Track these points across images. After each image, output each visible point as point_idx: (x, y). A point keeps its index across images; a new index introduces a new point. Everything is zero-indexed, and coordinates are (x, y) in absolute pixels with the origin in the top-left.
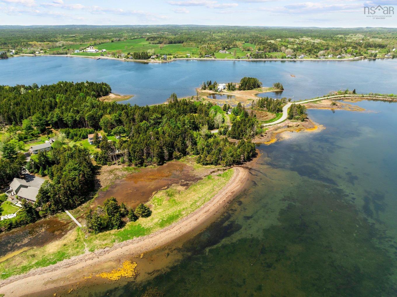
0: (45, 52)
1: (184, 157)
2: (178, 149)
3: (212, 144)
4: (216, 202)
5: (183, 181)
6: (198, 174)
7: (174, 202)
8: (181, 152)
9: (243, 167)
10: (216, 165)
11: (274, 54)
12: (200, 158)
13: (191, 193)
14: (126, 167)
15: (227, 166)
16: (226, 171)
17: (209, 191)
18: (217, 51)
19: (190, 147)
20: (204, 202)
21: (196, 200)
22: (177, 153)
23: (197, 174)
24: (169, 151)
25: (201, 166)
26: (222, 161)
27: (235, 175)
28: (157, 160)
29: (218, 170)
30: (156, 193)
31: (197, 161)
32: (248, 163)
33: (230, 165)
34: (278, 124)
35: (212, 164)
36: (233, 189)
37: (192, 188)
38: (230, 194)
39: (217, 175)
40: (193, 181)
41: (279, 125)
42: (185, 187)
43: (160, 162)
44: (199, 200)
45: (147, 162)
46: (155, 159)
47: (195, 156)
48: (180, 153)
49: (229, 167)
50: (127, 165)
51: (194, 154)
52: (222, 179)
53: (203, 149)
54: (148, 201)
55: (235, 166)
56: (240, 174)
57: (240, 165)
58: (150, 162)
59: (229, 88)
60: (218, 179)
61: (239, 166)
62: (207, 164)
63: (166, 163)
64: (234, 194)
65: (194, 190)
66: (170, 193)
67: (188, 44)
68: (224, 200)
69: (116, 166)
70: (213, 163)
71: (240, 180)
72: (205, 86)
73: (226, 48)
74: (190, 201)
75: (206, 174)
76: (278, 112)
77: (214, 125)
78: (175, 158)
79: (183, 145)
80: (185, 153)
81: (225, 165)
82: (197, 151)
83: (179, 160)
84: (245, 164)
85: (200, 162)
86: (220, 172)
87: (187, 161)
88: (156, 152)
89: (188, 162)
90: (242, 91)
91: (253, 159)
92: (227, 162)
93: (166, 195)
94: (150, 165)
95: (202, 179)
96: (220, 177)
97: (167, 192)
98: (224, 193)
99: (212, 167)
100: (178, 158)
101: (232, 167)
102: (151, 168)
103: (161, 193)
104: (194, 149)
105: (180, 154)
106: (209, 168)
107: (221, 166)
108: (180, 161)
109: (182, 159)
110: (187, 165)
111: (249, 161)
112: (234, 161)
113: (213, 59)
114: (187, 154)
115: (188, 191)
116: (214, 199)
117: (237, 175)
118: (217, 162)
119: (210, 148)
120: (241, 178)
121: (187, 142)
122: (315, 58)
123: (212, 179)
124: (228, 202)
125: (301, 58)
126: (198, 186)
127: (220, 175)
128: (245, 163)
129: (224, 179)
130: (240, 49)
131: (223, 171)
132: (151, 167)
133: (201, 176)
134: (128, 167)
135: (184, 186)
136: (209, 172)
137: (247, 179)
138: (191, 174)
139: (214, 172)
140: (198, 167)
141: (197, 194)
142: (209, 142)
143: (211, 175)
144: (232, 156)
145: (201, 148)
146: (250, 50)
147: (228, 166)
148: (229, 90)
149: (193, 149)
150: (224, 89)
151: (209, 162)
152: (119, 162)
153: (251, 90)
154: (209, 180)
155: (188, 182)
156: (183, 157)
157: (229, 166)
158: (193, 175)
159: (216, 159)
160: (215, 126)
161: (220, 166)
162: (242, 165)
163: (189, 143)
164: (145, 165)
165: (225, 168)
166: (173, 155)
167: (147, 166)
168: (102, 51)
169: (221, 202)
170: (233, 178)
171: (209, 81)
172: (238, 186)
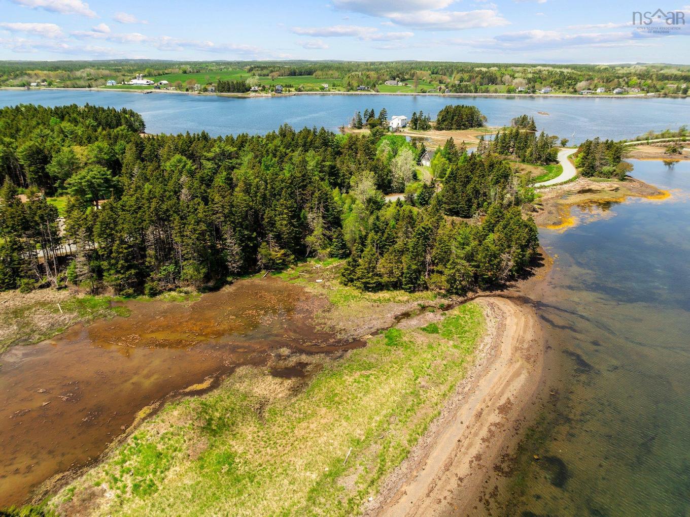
0: (50, 84)
1: (300, 264)
2: (278, 237)
3: (392, 223)
4: (441, 464)
5: (285, 351)
6: (349, 325)
7: (226, 468)
8: (289, 248)
9: (508, 298)
10: (413, 291)
11: (492, 87)
12: (353, 266)
13: (314, 414)
14: (81, 296)
15: (452, 293)
16: (455, 312)
17: (400, 406)
18: (381, 82)
19: (318, 231)
20: (381, 472)
21: (339, 461)
22: (272, 251)
23: (341, 325)
24: (242, 240)
25: (357, 293)
26: (435, 277)
27: (491, 325)
28: (198, 270)
29: (424, 308)
30: (154, 412)
31: (344, 276)
32: (521, 284)
33: (463, 292)
34: (561, 184)
35: (396, 286)
36: (502, 393)
37: (323, 386)
38: (494, 418)
39: (424, 329)
40: (327, 353)
41: (566, 187)
42: (288, 383)
43: (207, 278)
44: (355, 455)
45: (160, 280)
46: (189, 270)
47: (336, 262)
48: (283, 251)
49: (461, 299)
50: (88, 290)
51: (331, 255)
52: (447, 346)
53: (363, 240)
54: (95, 461)
55: (480, 293)
56: (508, 322)
57: (499, 292)
58: (174, 279)
59: (416, 124)
60: (430, 346)
61: (495, 296)
62: (379, 287)
63: (231, 283)
64: (514, 414)
65: (332, 400)
66: (217, 415)
67: (324, 73)
68: (474, 451)
69: (50, 294)
70: (401, 284)
71: (516, 349)
72: (360, 120)
73: (397, 78)
74: (308, 466)
75: (378, 324)
76: (547, 164)
77: (390, 182)
78: (267, 267)
79: (294, 221)
80: (302, 253)
81: (443, 292)
82: (344, 246)
83: (281, 272)
84: (512, 286)
85: (352, 281)
86: (430, 316)
87: (307, 276)
88: (190, 242)
89: (312, 280)
90: (444, 131)
91: (533, 271)
92: (452, 280)
93: (196, 424)
94: (170, 290)
95: (364, 344)
96: (435, 335)
97: (205, 407)
98: (466, 414)
99: (400, 298)
100: (276, 267)
101: (472, 299)
102: (174, 299)
103: (176, 413)
104: (334, 240)
105: (285, 255)
106: (389, 300)
107: (429, 292)
108: (281, 275)
109: (290, 272)
110: (307, 290)
111: (523, 279)
112: (476, 276)
113: (374, 93)
114: (309, 256)
115: (301, 403)
116: (428, 449)
117: (501, 328)
118: (417, 278)
119: (386, 235)
120: (521, 340)
121: (310, 216)
122: (571, 93)
123: (406, 346)
124: (497, 468)
125: (545, 93)
126: (349, 379)
127: (432, 329)
128: (513, 283)
129: (455, 347)
130: (424, 80)
131: (441, 312)
132: (172, 297)
133: (360, 331)
134: (89, 297)
135: (288, 377)
136: (389, 316)
137: (541, 342)
138: (319, 324)
139: (407, 315)
140: (346, 298)
141: (344, 423)
142: (383, 219)
143: (398, 326)
144: (469, 258)
145: (357, 237)
146: (444, 82)
147: (457, 293)
148: (416, 129)
149: (330, 238)
150: (404, 127)
151: (385, 279)
152: (62, 280)
153: (463, 129)
154: (393, 348)
155: (304, 358)
156: (296, 265)
157: (460, 295)
158: (327, 329)
159: (414, 267)
160: (394, 184)
161: (425, 294)
162: (506, 292)
163: (315, 220)
164: (151, 289)
165: (445, 302)
166: (259, 257)
167: (161, 292)
168: (161, 84)
169: (463, 469)
170: (488, 340)
171: (370, 111)
172: (517, 374)
